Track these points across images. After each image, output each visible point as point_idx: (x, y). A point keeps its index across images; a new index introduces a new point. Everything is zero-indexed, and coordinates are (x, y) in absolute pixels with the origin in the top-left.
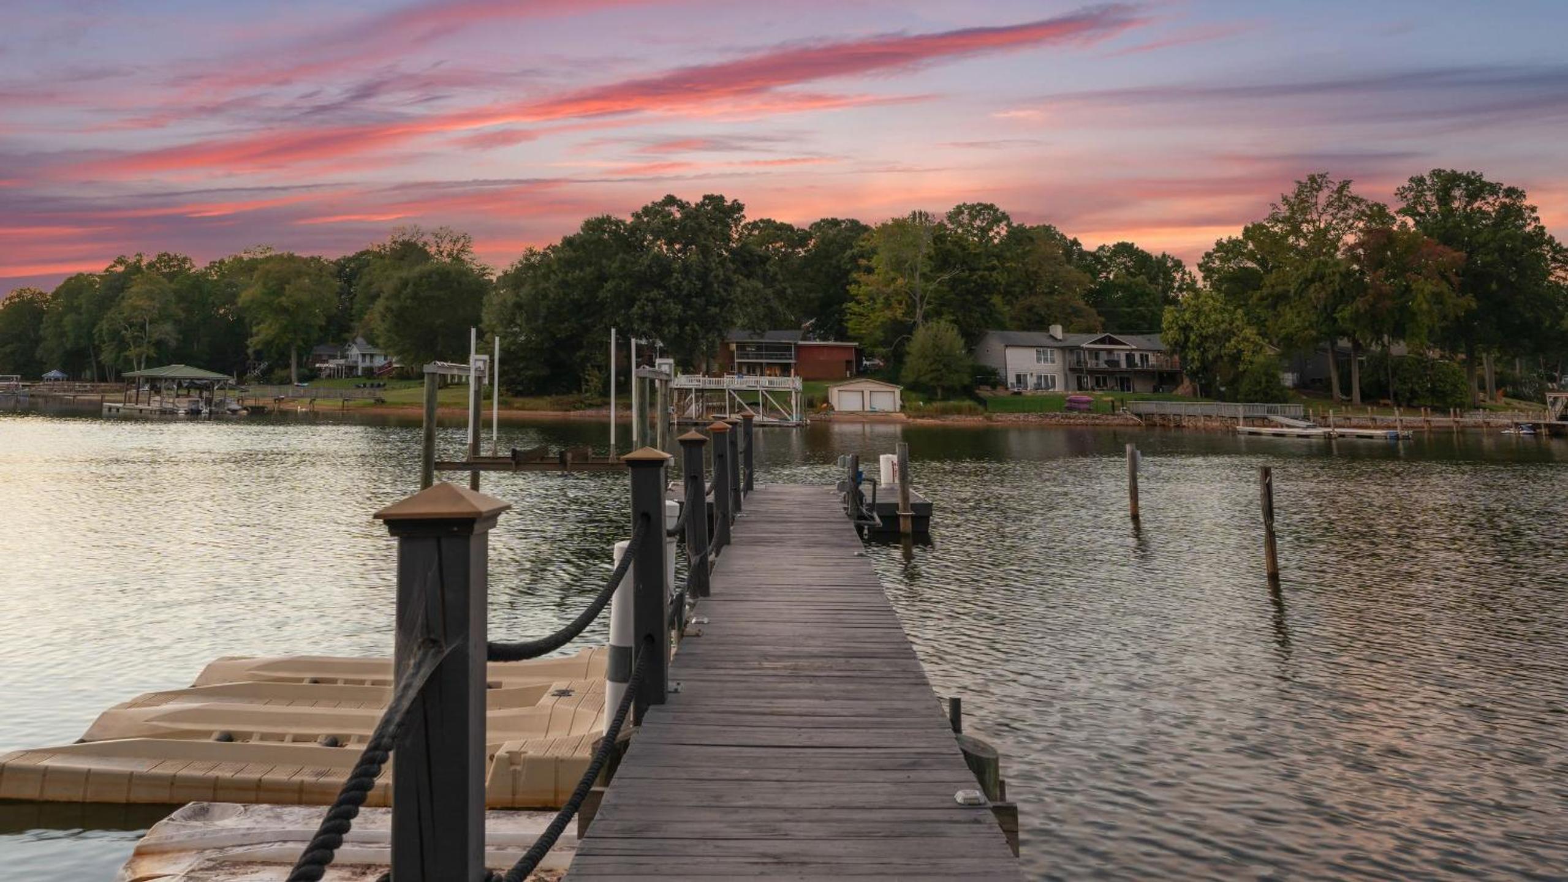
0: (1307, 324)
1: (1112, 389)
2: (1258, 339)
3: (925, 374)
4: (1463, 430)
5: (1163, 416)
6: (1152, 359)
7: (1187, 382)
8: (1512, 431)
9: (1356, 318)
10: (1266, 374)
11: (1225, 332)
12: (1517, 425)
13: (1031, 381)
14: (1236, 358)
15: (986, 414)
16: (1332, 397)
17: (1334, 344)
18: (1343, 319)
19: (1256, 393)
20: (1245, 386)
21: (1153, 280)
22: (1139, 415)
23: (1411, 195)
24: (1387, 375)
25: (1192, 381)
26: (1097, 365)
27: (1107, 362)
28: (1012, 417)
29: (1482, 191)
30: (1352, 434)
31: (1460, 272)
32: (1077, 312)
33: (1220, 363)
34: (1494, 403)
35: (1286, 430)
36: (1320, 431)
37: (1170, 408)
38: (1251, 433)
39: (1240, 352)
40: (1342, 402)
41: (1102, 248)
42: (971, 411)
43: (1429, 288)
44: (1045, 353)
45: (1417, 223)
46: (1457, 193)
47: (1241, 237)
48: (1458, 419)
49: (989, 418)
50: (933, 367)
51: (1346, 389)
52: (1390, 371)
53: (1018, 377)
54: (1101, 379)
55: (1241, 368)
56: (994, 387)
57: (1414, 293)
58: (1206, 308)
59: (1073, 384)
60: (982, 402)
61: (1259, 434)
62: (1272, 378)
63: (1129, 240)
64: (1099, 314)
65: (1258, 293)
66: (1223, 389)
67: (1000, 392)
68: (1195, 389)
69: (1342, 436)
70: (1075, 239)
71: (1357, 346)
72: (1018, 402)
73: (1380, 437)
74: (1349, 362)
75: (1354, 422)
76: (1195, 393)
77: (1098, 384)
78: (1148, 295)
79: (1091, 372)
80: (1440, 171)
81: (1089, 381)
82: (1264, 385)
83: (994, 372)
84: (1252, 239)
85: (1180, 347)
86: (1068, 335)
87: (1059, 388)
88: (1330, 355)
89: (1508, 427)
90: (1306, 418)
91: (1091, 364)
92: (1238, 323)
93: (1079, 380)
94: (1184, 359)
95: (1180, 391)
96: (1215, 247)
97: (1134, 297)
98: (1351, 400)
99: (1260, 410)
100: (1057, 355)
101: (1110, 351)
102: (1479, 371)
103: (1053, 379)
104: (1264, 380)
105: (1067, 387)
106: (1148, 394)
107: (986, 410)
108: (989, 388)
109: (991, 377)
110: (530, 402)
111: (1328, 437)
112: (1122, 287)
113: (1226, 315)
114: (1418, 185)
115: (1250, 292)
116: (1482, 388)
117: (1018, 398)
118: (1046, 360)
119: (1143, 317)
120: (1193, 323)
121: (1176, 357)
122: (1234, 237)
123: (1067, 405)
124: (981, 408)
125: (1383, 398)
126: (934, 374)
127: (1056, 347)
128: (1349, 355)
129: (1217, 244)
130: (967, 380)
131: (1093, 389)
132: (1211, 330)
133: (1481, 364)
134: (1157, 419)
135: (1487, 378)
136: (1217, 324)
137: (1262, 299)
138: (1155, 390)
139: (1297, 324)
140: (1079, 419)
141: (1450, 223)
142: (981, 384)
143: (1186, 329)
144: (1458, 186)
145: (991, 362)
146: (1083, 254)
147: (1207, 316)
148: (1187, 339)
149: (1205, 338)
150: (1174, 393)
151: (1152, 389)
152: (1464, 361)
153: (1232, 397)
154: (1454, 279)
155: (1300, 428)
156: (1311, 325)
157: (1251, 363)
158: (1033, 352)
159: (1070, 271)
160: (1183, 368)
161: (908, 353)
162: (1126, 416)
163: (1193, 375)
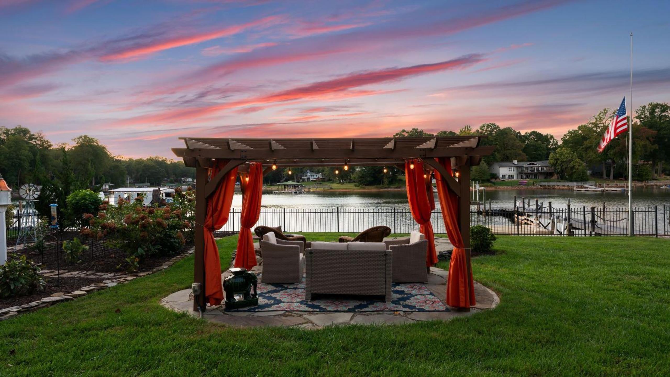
0: (597, 156)
1: (531, 178)
2: (580, 162)
3: (477, 176)
4: (647, 187)
5: (549, 186)
6: (545, 169)
7: (556, 175)
8: (664, 187)
9: (615, 154)
10: (582, 172)
11: (570, 160)
12: (666, 185)
13: (507, 177)
14: (573, 168)
15: (495, 187)
16: (603, 178)
17: (605, 161)
18: (610, 154)
19: (578, 178)
20: (575, 176)
21: (543, 143)
22: (541, 186)
23: (640, 112)
24: (623, 170)
25: (557, 175)
26: (528, 171)
27: (531, 170)
28: (503, 187)
29: (667, 109)
30: (610, 190)
31: (654, 137)
32: (520, 155)
33: (567, 169)
34: (660, 177)
35: (589, 189)
36: (600, 189)
37: (552, 183)
38: (578, 190)
39: (574, 166)
40: (606, 180)
41: (526, 133)
42: (491, 186)
43: (642, 143)
44: (512, 169)
45: (641, 121)
46: (657, 110)
47: (577, 129)
48: (646, 184)
49: (496, 188)
50: (479, 174)
51: (608, 175)
52: (624, 169)
53: (503, 176)
54: (528, 175)
55: (574, 171)
56: (496, 179)
57: (636, 145)
58: (564, 153)
59: (520, 177)
60: (493, 183)
61: (581, 191)
62: (584, 173)
63: (535, 130)
64: (527, 155)
65: (582, 147)
66: (567, 177)
67: (498, 180)
68: (558, 177)
69: (607, 190)
70: (519, 132)
71: (614, 162)
72: (503, 183)
73: (619, 191)
74: (610, 167)
75: (610, 185)
76: (558, 178)
77: (527, 177)
78: (542, 147)
79: (525, 174)
80: (652, 103)
81: (524, 176)
82: (581, 175)
83: (496, 175)
84: (581, 130)
85: (554, 165)
86: (519, 163)
87: (515, 178)
88: (604, 165)
89: (663, 185)
90: (595, 185)
91: (526, 171)
92: (574, 157)
93: (521, 176)
94: (555, 169)
95: (553, 178)
96: (568, 132)
97: (536, 148)
98: (609, 179)
99: (580, 184)
100: (515, 169)
101: (532, 167)
102: (656, 167)
103: (513, 175)
104: (581, 174)
105: (517, 178)
106: (543, 179)
107: (495, 186)
108: (494, 179)
109: (495, 176)
110: (370, 187)
111: (603, 191)
112: (533, 145)
113: (571, 155)
114: (643, 108)
115: (578, 147)
116: (656, 172)
117: (503, 182)
118: (512, 170)
119: (540, 155)
120: (559, 158)
121: (553, 168)
122: (574, 129)
123: (519, 183)
124: (494, 185)
125: (621, 177)
126: (480, 176)
127: (515, 167)
128: (611, 164)
129: (569, 132)
130: (489, 177)
131: (526, 179)
132: (565, 160)
133: (658, 165)
134: (547, 187)
135: (659, 169)
136: (567, 158)
137: (583, 148)
138: (545, 178)
139: (594, 156)
140: (523, 187)
141: (653, 121)
142: (492, 178)
143: (557, 159)
144: (658, 108)
145: (495, 172)
146: (521, 136)
147: (564, 155)
148: (557, 162)
149: (563, 162)
150: (551, 179)
151: (544, 177)
152: (651, 164)
153: (570, 179)
154: (652, 139)
155: (593, 188)
156: (599, 157)
157: (578, 169)
158: (507, 169)
159: (518, 142)
160: (555, 171)
161: (472, 170)
162: (537, 186)
163: (558, 173)
